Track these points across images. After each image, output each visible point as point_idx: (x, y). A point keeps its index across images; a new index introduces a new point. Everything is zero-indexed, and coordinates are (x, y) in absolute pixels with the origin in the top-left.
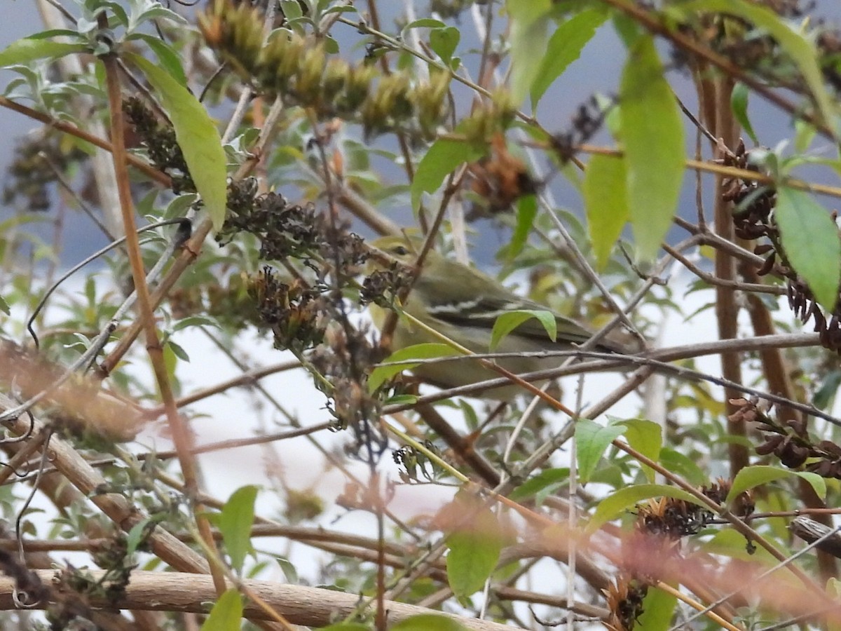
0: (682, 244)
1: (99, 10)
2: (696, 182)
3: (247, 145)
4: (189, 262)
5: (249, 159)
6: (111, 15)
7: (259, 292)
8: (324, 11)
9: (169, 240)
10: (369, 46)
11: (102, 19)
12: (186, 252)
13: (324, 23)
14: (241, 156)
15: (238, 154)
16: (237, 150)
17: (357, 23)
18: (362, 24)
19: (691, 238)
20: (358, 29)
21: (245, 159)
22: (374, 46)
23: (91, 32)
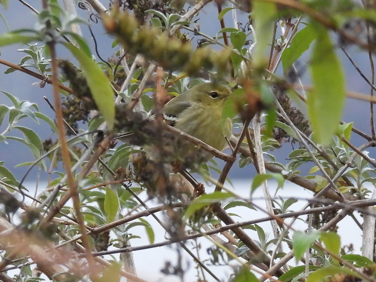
0: (363, 146)
1: (46, 19)
2: (371, 114)
3: (132, 93)
4: (102, 153)
5: (133, 100)
6: (53, 22)
7: (139, 165)
8: (172, 24)
9: (91, 142)
10: (199, 41)
11: (48, 24)
12: (100, 148)
13: (173, 30)
14: (129, 99)
15: (127, 97)
16: (127, 95)
17: (193, 30)
18: (195, 30)
19: (367, 143)
20: (194, 33)
21: (131, 100)
22: (202, 41)
23: (42, 30)
